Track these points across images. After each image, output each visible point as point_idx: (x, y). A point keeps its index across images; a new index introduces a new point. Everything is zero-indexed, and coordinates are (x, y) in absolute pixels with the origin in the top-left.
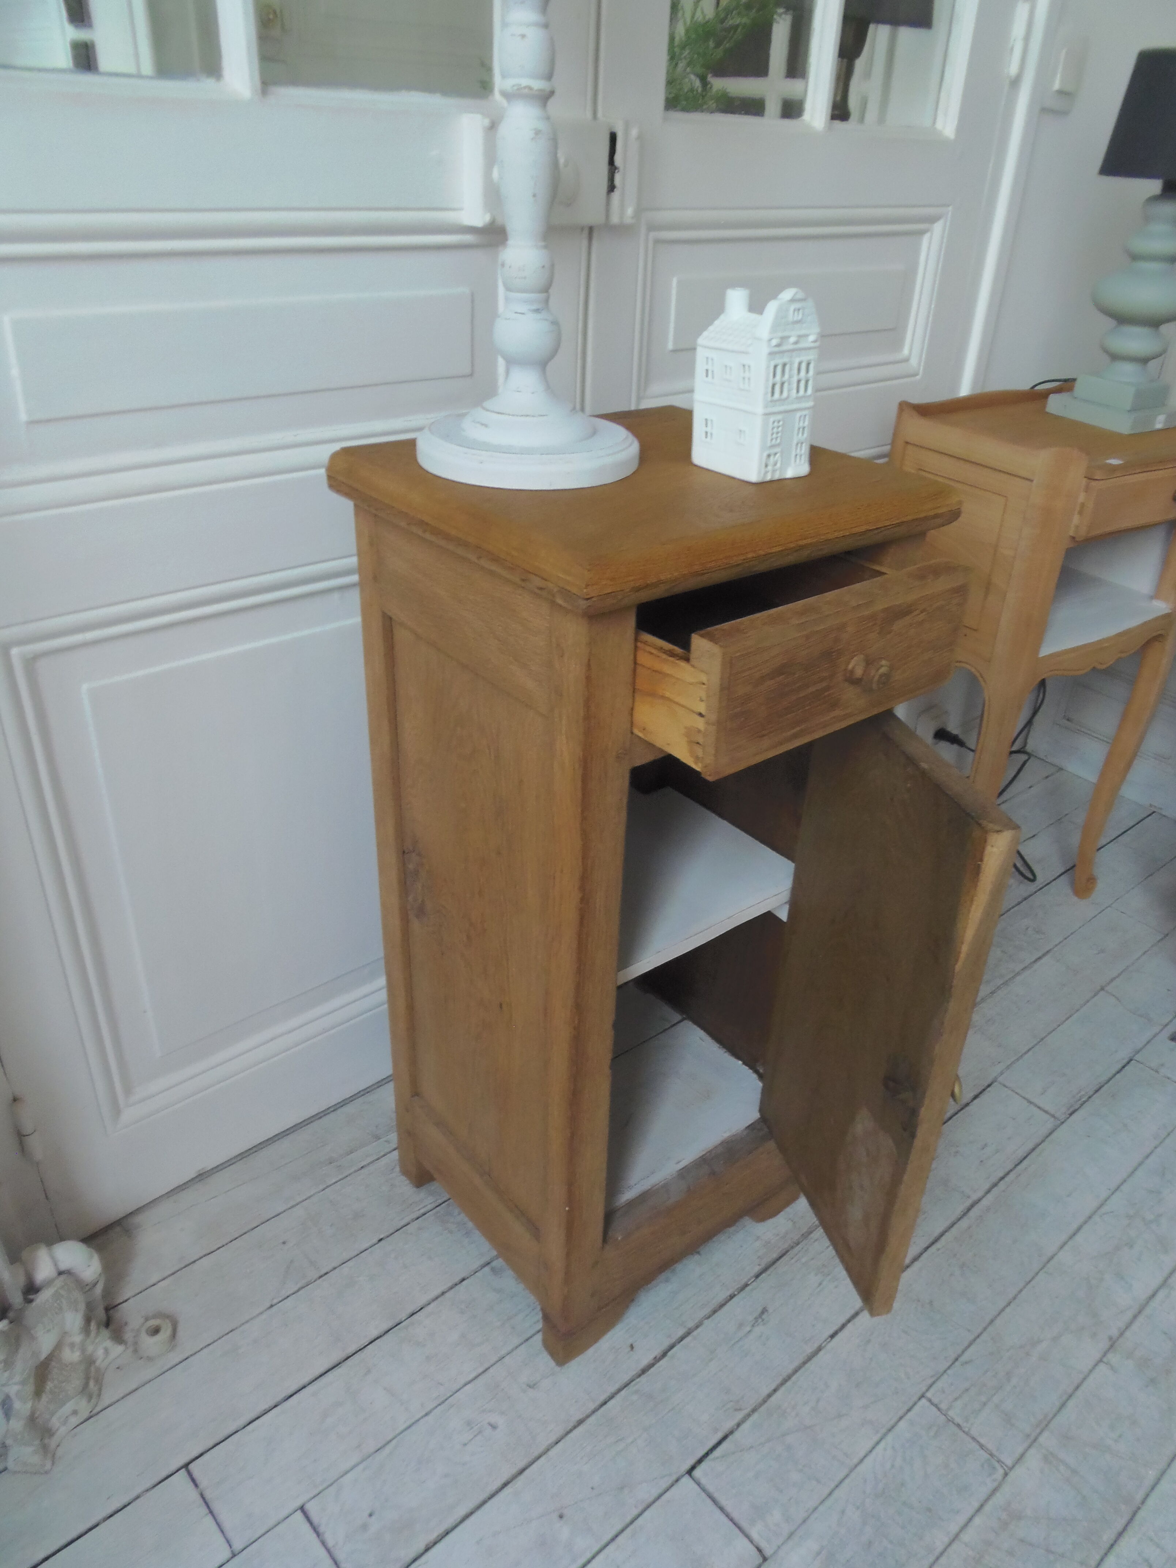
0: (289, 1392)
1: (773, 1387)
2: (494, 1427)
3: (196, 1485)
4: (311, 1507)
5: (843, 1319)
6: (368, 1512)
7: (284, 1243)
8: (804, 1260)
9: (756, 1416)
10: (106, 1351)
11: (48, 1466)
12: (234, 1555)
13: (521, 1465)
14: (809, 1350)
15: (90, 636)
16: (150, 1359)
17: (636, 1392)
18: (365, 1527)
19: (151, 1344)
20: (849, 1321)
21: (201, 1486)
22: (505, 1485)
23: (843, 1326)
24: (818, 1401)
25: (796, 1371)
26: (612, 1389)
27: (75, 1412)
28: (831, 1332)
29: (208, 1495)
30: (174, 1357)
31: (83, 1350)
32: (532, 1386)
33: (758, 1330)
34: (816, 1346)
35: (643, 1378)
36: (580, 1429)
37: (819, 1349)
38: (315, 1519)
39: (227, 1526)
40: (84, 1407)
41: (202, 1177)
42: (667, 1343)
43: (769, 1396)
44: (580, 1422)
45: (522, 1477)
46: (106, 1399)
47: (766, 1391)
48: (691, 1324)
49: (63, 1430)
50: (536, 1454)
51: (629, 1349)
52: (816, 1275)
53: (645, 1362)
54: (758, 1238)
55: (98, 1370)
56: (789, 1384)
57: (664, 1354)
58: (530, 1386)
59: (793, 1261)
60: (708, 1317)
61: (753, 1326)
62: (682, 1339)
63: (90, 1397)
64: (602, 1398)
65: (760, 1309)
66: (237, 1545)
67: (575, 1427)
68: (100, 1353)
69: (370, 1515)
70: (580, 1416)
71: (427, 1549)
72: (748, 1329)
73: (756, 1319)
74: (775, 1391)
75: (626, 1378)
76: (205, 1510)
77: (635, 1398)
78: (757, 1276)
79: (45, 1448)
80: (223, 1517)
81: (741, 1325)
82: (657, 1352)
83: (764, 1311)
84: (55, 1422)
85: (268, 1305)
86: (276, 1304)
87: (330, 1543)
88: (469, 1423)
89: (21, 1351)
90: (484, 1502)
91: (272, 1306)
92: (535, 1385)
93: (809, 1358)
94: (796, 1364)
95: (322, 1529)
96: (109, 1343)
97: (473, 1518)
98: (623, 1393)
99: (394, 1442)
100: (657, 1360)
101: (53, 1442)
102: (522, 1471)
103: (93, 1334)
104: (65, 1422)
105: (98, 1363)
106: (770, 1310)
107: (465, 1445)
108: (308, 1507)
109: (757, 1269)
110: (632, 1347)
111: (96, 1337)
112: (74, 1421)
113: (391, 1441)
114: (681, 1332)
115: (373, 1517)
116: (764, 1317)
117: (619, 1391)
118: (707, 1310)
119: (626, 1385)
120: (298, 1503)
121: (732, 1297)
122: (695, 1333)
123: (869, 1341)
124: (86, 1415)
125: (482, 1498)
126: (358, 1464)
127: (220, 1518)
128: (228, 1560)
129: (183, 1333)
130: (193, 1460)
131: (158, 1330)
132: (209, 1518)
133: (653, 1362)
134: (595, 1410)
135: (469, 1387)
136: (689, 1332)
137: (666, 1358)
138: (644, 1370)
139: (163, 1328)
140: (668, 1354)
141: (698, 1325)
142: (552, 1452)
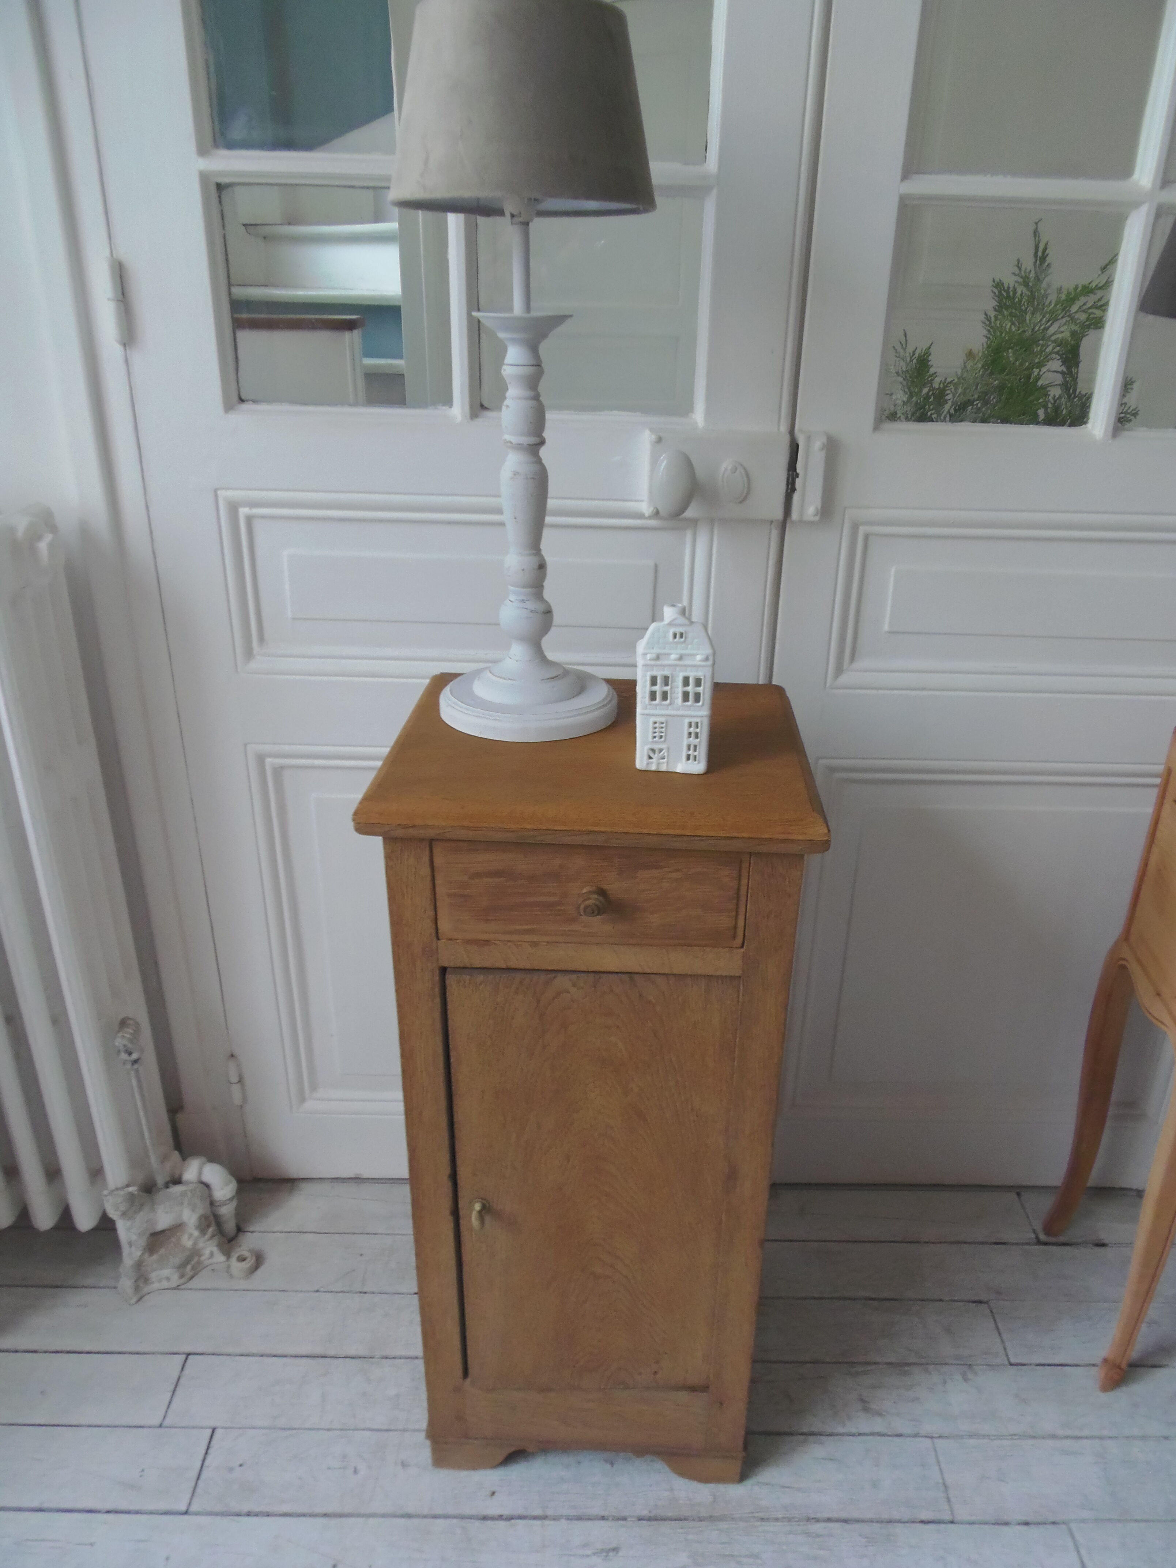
0: (275, 1353)
2: (356, 1471)
3: (182, 1370)
4: (219, 1433)
6: (241, 1462)
7: (361, 1255)
8: (690, 1537)
10: (212, 1255)
11: (134, 1300)
12: (161, 1426)
13: (346, 1510)
15: (317, 762)
16: (231, 1276)
17: (464, 1528)
18: (231, 1470)
19: (237, 1267)
21: (184, 1373)
22: (325, 1515)
26: (451, 1510)
27: (168, 1279)
29: (182, 1381)
30: (243, 1284)
31: (195, 1244)
32: (404, 1465)
33: (595, 1560)
35: (477, 1523)
36: (402, 1521)
38: (213, 1443)
39: (173, 1406)
40: (175, 1280)
41: (358, 1180)
42: (521, 1511)
44: (409, 1516)
45: (339, 1519)
46: (193, 1284)
48: (550, 1512)
49: (156, 1286)
50: (362, 1511)
51: (490, 1494)
52: (689, 1557)
53: (491, 1512)
54: (672, 1490)
55: (199, 1263)
57: (510, 1518)
58: (402, 1464)
59: (681, 1531)
60: (569, 1518)
61: (594, 1554)
62: (535, 1518)
63: (182, 1276)
64: (439, 1511)
65: (614, 1545)
66: (167, 1422)
67: (402, 1516)
68: (207, 1252)
69: (241, 1465)
70: (412, 1511)
71: (248, 1514)
72: (589, 1552)
73: (602, 1550)
75: (468, 1511)
76: (172, 1389)
77: (459, 1532)
78: (640, 1519)
79: (137, 1289)
80: (176, 1400)
81: (585, 1545)
82: (506, 1512)
83: (616, 1550)
84: (154, 1276)
85: (316, 1289)
86: (321, 1292)
87: (207, 1463)
88: (344, 1457)
89: (141, 1213)
90: (304, 1515)
91: (317, 1291)
92: (406, 1465)
95: (210, 1451)
96: (215, 1249)
97: (288, 1519)
98: (455, 1521)
99: (293, 1431)
100: (501, 1517)
101: (146, 1289)
102: (342, 1515)
103: (207, 1237)
104: (160, 1281)
105: (202, 1258)
106: (620, 1554)
107: (329, 1468)
108: (218, 1432)
109: (645, 1513)
110: (493, 1493)
111: (208, 1240)
112: (165, 1284)
113: (295, 1429)
114: (538, 1513)
115: (241, 1468)
116: (611, 1554)
117: (455, 1517)
118: (573, 1513)
119: (462, 1517)
120: (213, 1424)
121: (603, 1518)
122: (547, 1522)
124: (175, 1285)
125: (305, 1511)
126: (264, 1428)
127: (175, 1400)
128: (155, 1427)
129: (259, 1272)
130: (194, 1354)
131: (244, 1260)
132: (170, 1394)
133: (496, 1517)
134: (425, 1517)
135: (368, 1433)
136: (544, 1518)
137: (508, 1523)
138: (485, 1518)
139: (248, 1260)
140: (513, 1521)
141: (556, 1518)
142: (371, 1520)
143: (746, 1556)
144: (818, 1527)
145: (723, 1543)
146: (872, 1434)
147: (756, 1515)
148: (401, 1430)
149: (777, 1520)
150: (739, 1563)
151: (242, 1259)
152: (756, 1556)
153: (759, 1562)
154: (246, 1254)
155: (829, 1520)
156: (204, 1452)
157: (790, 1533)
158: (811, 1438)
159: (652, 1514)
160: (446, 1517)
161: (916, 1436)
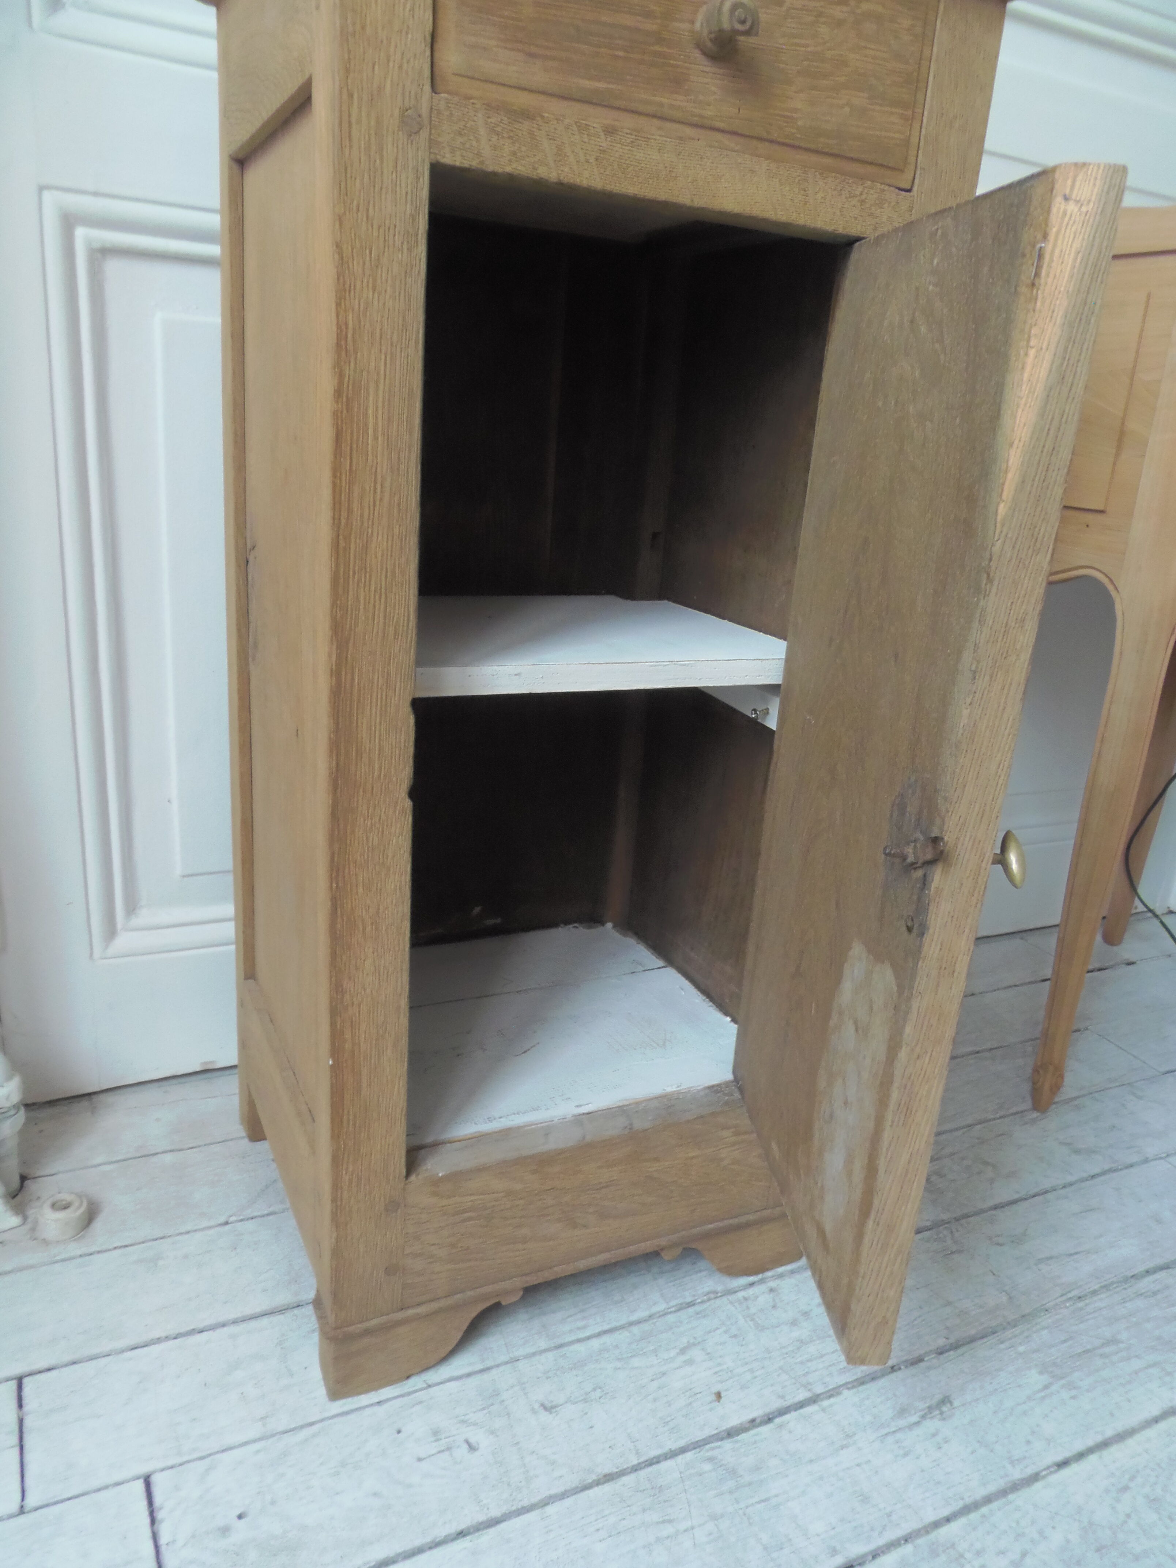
0: (199, 1326)
1: (946, 1512)
2: (472, 1448)
3: (20, 1406)
4: (158, 1481)
5: (1079, 1446)
6: (238, 1513)
8: (1021, 1349)
9: (908, 1548)
12: (22, 1511)
13: (495, 1513)
14: (1017, 1474)
16: (46, 1242)
17: (711, 1459)
18: (225, 1531)
20: (1090, 1451)
21: (26, 1408)
22: (462, 1534)
23: (1080, 1456)
24: (1024, 1554)
25: (988, 1500)
26: (672, 1444)
28: (1059, 1458)
29: (28, 1423)
30: (74, 1249)
33: (931, 1425)
34: (1029, 1471)
35: (727, 1444)
36: (607, 1488)
37: (1035, 1478)
38: (158, 1500)
39: (32, 1469)
42: (777, 1404)
43: (936, 1525)
44: (609, 1478)
45: (492, 1531)
47: (931, 1516)
48: (819, 1389)
50: (526, 1503)
51: (714, 1397)
52: (1041, 1373)
53: (734, 1421)
54: (949, 1303)
56: (974, 1516)
57: (768, 1419)
58: (543, 1406)
59: (1002, 1346)
61: (924, 1417)
62: (801, 1405)
64: (653, 1453)
65: (938, 1397)
66: (32, 1501)
67: (597, 1483)
69: (240, 1517)
70: (609, 1468)
72: (915, 1419)
73: (930, 1409)
74: (948, 1520)
75: (699, 1435)
76: (15, 1440)
77: (707, 1467)
78: (941, 1352)
80: (34, 1455)
81: (903, 1411)
82: (756, 1413)
83: (945, 1401)
85: (222, 1219)
86: (231, 1223)
87: (163, 1540)
88: (436, 1433)
90: (419, 1551)
91: (227, 1223)
92: (553, 1407)
93: (1015, 1487)
94: (992, 1488)
95: (159, 1515)
98: (689, 1455)
99: (315, 1428)
100: (753, 1423)
102: (494, 1522)
106: (956, 1403)
107: (420, 1460)
108: (156, 1479)
109: (940, 1342)
110: (719, 1396)
113: (311, 1424)
114: (802, 1395)
115: (243, 1521)
116: (944, 1409)
117: (683, 1450)
119: (697, 1445)
120: (142, 1468)
122: (826, 1403)
123: (1126, 1488)
125: (418, 1542)
126: (255, 1441)
127: (28, 1457)
128: (11, 1516)
129: (98, 1224)
130: (30, 1375)
131: (66, 1207)
132: (16, 1452)
133: (747, 1426)
134: (635, 1469)
135: (453, 1384)
136: (814, 1400)
137: (770, 1426)
138: (731, 1434)
139: (77, 1204)
140: (778, 1421)
141: (832, 1393)
142: (551, 1509)
143: (1103, 1345)
144: (1146, 1284)
145: (1065, 1341)
146: (1104, 1173)
147: (1070, 1295)
148: (507, 1363)
149: (1094, 1293)
150: (1102, 1356)
151: (60, 1206)
152: (1114, 1341)
153: (1121, 1346)
154: (67, 1197)
155: (1148, 1272)
156: (147, 1520)
157: (1124, 1301)
158: (1049, 1196)
159: (952, 1340)
160: (672, 1454)
161: (1146, 1161)
